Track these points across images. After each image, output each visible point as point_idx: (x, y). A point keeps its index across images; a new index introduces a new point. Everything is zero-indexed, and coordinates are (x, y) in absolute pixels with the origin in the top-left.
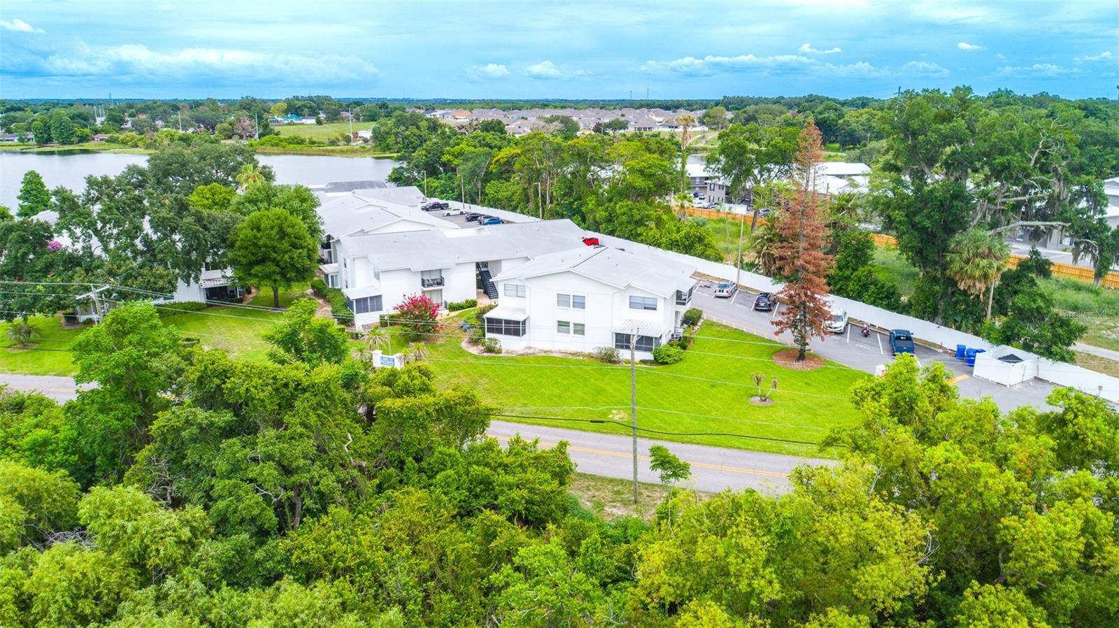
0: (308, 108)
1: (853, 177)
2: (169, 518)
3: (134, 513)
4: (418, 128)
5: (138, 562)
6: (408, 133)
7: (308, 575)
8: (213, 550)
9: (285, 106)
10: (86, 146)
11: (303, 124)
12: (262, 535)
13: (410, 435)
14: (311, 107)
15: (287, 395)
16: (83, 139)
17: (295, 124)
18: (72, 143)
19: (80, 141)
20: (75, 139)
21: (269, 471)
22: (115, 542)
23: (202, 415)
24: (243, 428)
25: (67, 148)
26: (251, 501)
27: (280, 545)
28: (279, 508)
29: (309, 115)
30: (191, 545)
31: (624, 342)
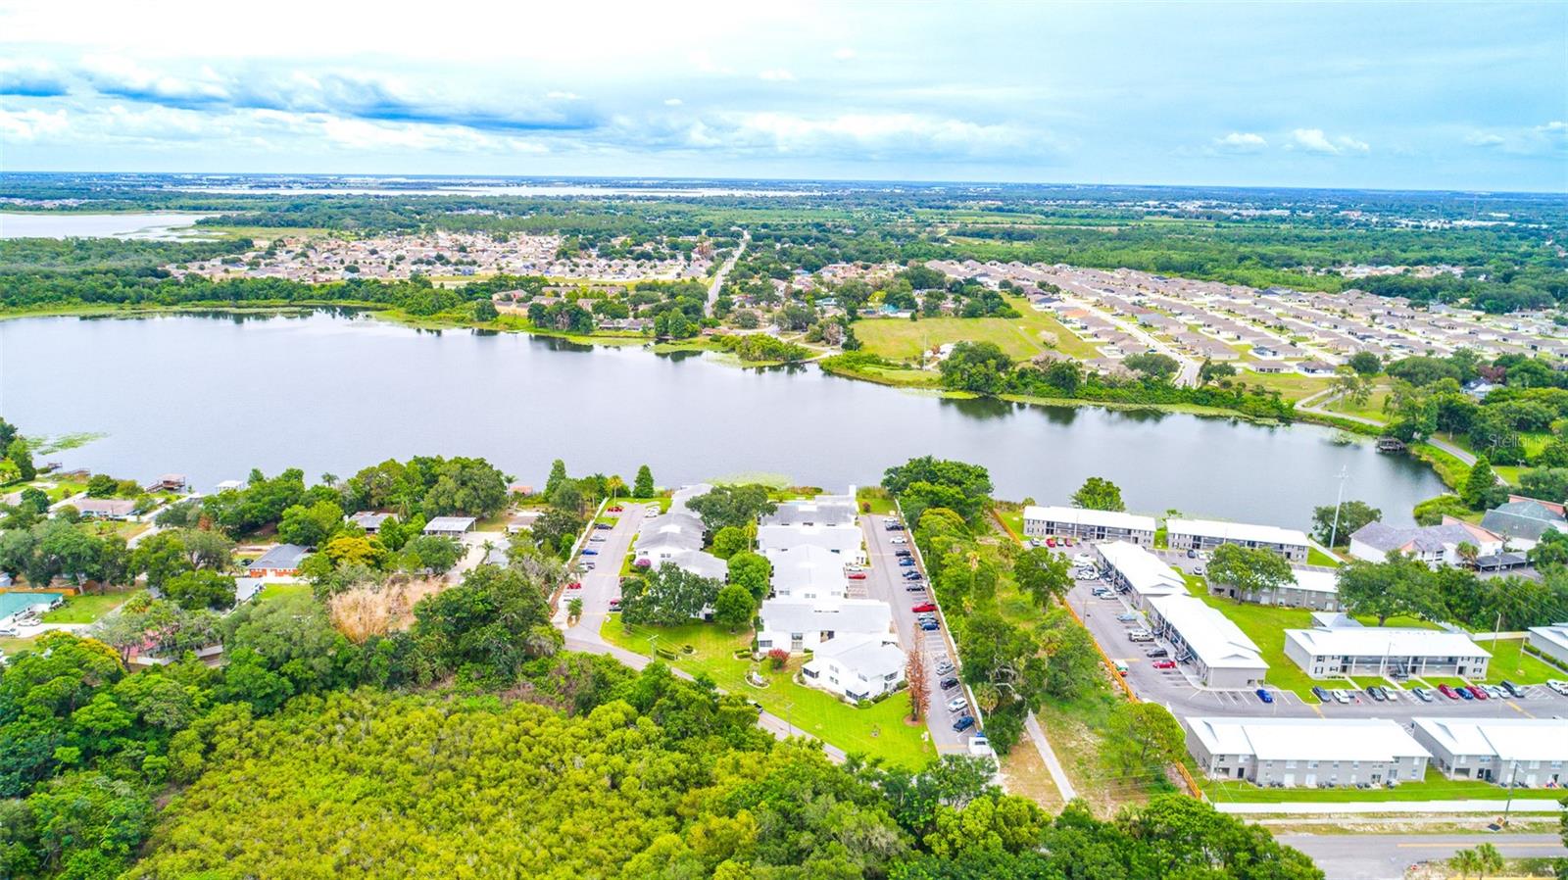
0: (906, 300)
1: (1150, 599)
2: (655, 728)
3: (648, 726)
4: (986, 366)
5: (647, 738)
6: (974, 371)
7: (683, 751)
8: (663, 739)
11: (897, 318)
12: (676, 739)
13: (728, 719)
14: (909, 300)
15: (691, 701)
16: (693, 334)
17: (889, 318)
18: (683, 339)
19: (690, 336)
20: (686, 334)
21: (680, 722)
22: (643, 732)
23: (668, 702)
24: (678, 708)
26: (675, 729)
27: (679, 743)
28: (682, 733)
29: (906, 308)
30: (659, 737)
31: (849, 693)
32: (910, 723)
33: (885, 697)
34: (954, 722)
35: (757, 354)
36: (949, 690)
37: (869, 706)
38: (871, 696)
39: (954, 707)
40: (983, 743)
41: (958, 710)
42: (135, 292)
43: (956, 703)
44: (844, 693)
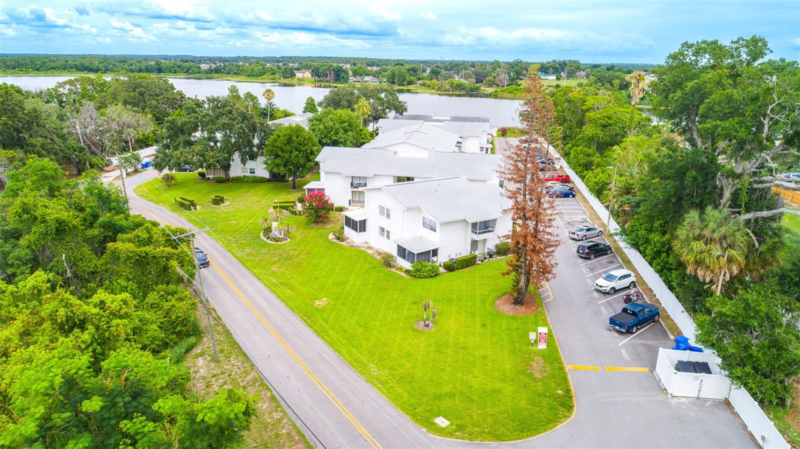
0: (553, 68)
9: (539, 66)
10: (410, 87)
14: (556, 68)
16: (410, 83)
18: (404, 85)
19: (408, 84)
20: (405, 83)
25: (401, 88)
29: (553, 73)
31: (402, 252)
32: (508, 308)
33: (468, 263)
34: (607, 313)
35: (447, 87)
36: (594, 261)
37: (434, 274)
38: (442, 258)
39: (607, 285)
40: (703, 368)
41: (615, 291)
42: (104, 66)
43: (610, 278)
44: (394, 252)
